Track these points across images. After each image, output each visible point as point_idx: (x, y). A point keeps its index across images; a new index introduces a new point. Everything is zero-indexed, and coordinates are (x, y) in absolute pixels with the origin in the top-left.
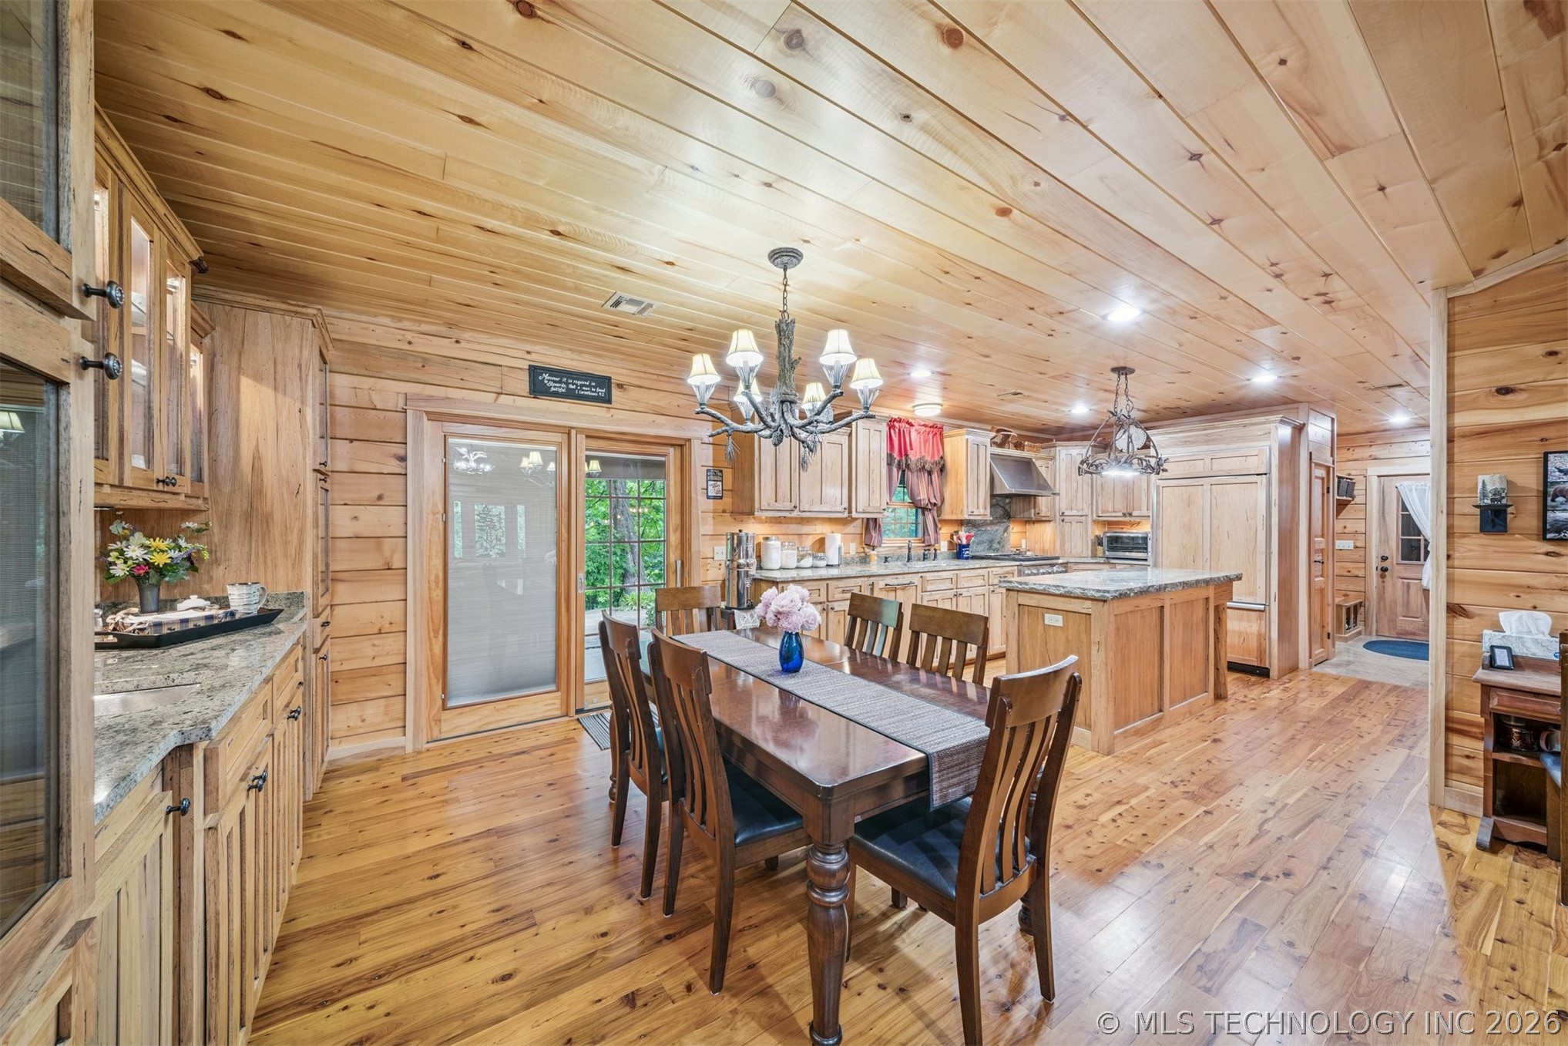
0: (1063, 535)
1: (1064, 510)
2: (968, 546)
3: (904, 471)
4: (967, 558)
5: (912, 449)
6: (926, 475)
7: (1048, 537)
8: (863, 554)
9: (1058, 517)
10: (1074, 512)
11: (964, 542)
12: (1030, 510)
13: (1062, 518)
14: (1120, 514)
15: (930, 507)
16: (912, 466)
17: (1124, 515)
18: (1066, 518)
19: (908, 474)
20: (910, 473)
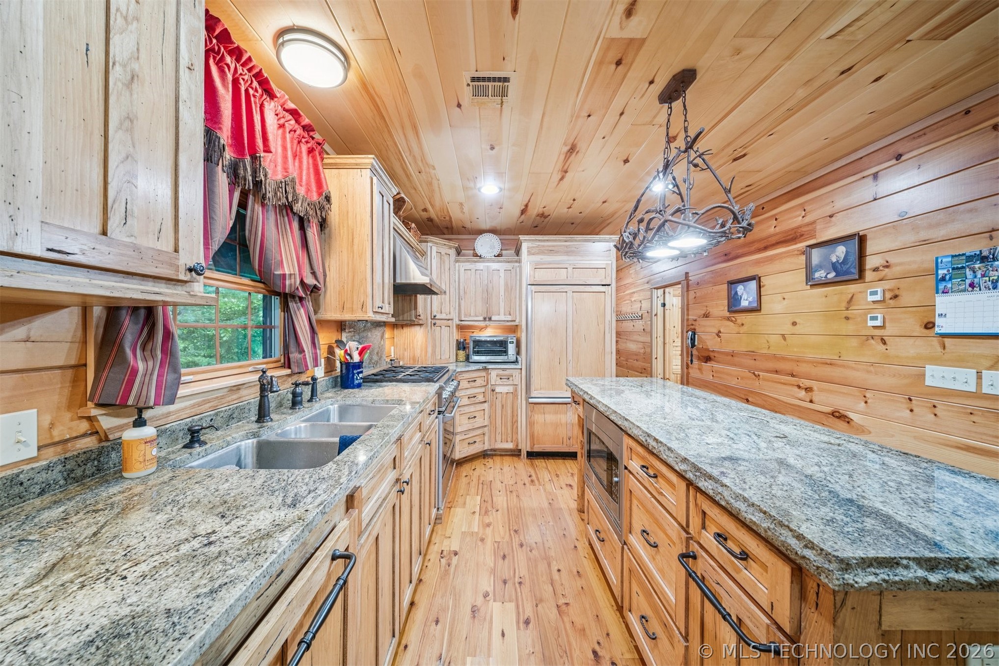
0: (434, 340)
1: (434, 313)
2: (359, 365)
3: (244, 195)
4: (359, 386)
5: (267, 150)
6: (296, 225)
7: (419, 343)
8: (90, 443)
9: (430, 320)
10: (443, 316)
11: (356, 358)
12: (410, 310)
13: (433, 321)
14: (481, 318)
15: (301, 293)
16: (269, 189)
17: (485, 319)
18: (437, 321)
19: (255, 209)
20: (258, 209)
